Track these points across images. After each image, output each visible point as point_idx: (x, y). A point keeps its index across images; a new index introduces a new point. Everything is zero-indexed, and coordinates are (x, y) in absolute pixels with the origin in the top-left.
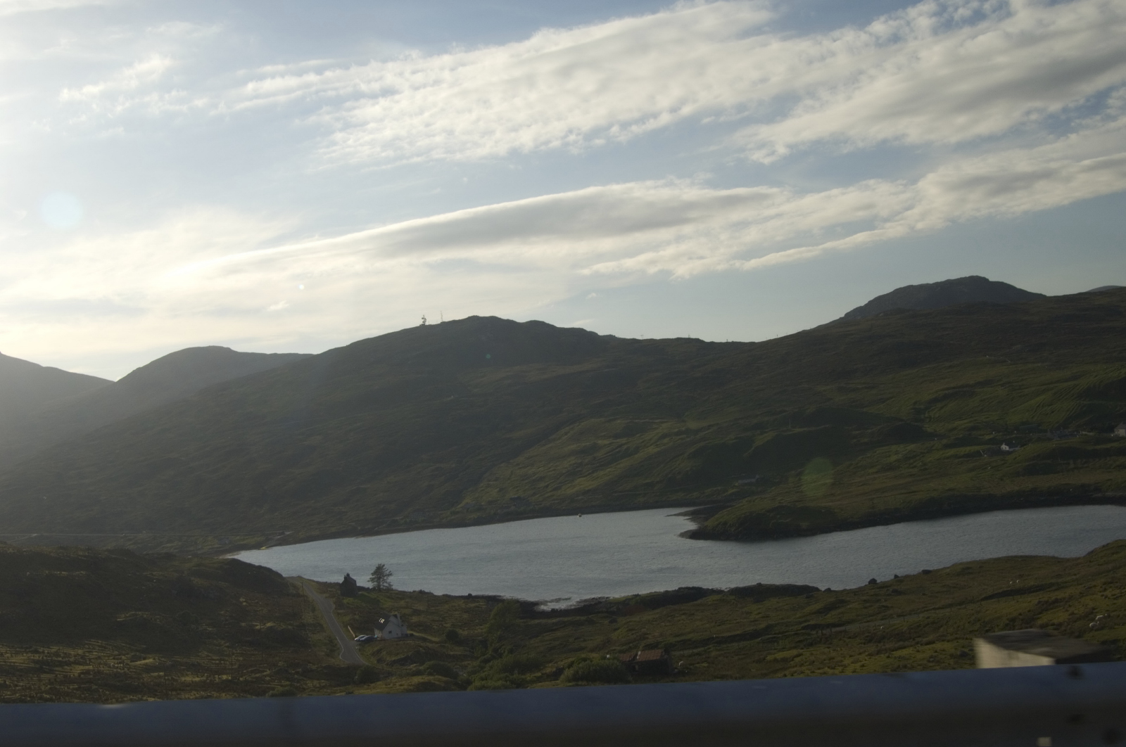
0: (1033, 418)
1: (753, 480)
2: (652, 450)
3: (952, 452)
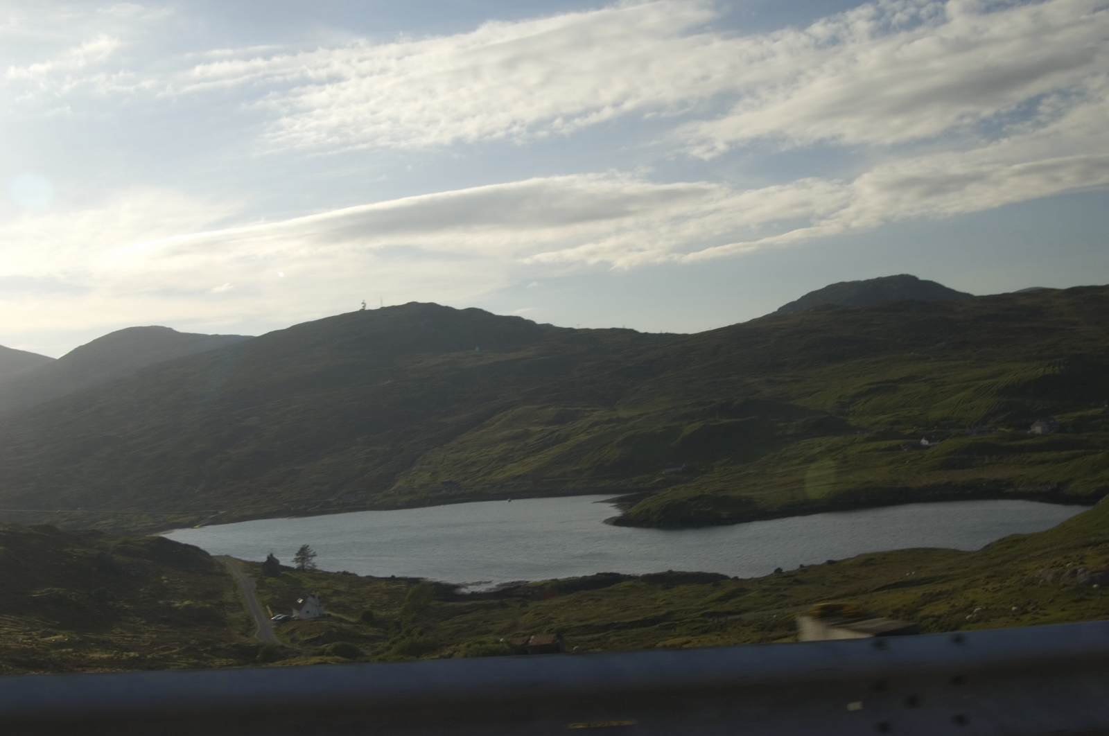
0: (953, 413)
1: (680, 469)
2: (583, 437)
3: (873, 445)
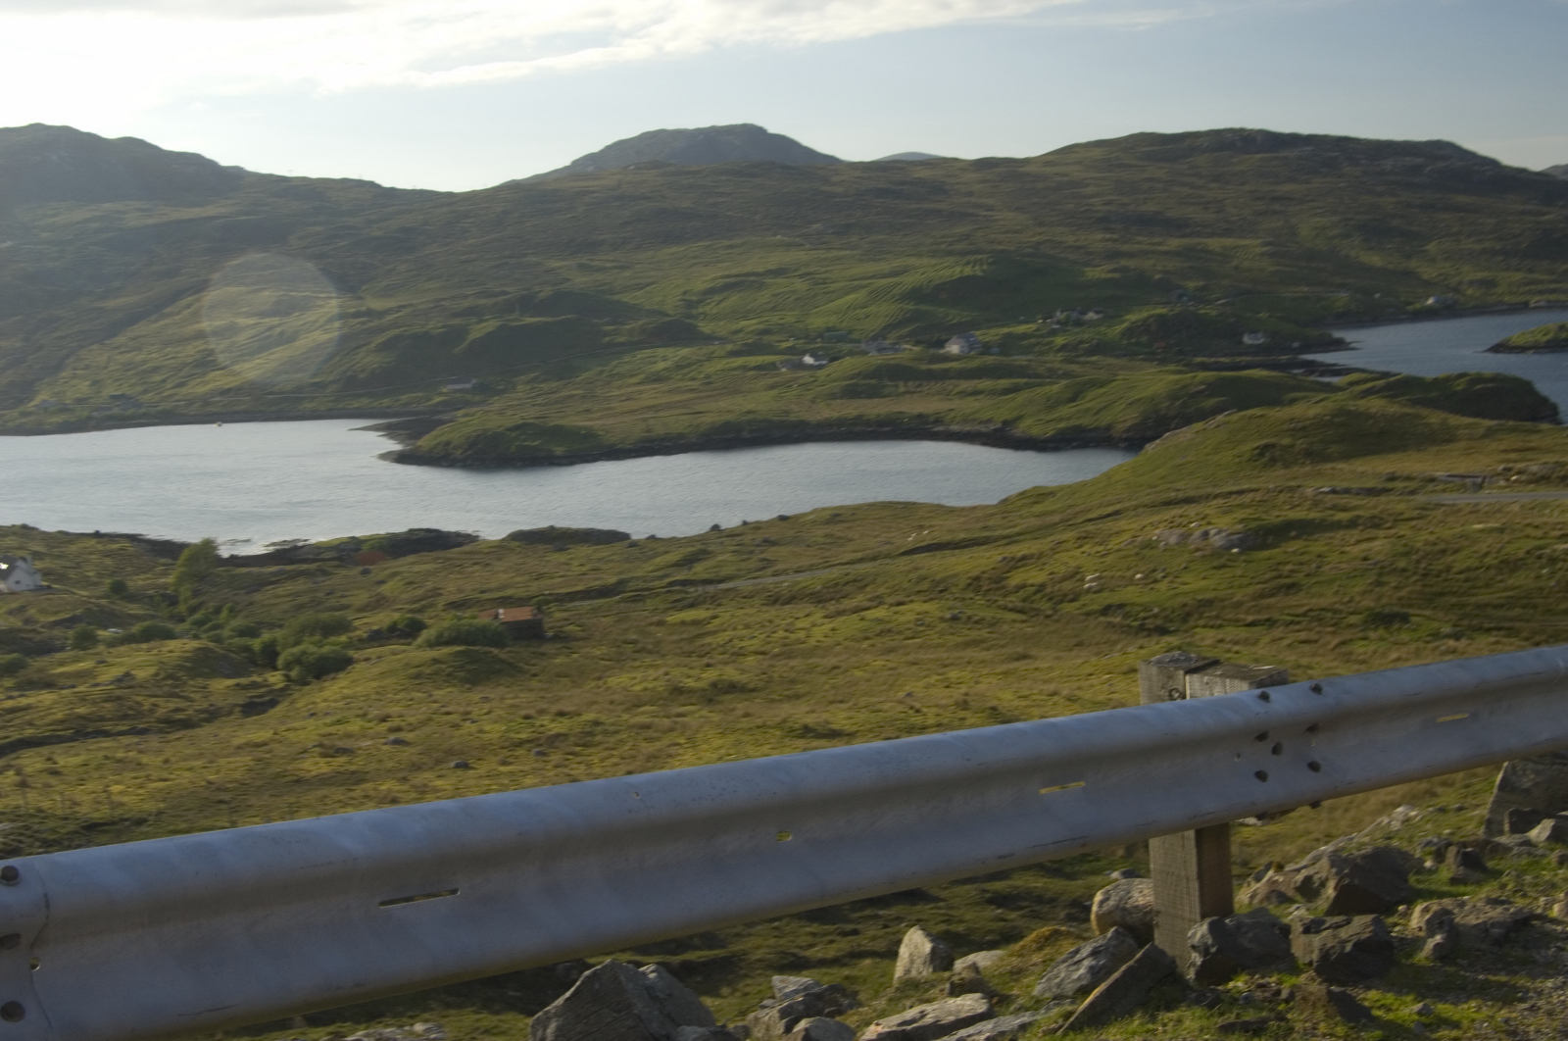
0: (841, 322)
1: (468, 386)
3: (739, 361)
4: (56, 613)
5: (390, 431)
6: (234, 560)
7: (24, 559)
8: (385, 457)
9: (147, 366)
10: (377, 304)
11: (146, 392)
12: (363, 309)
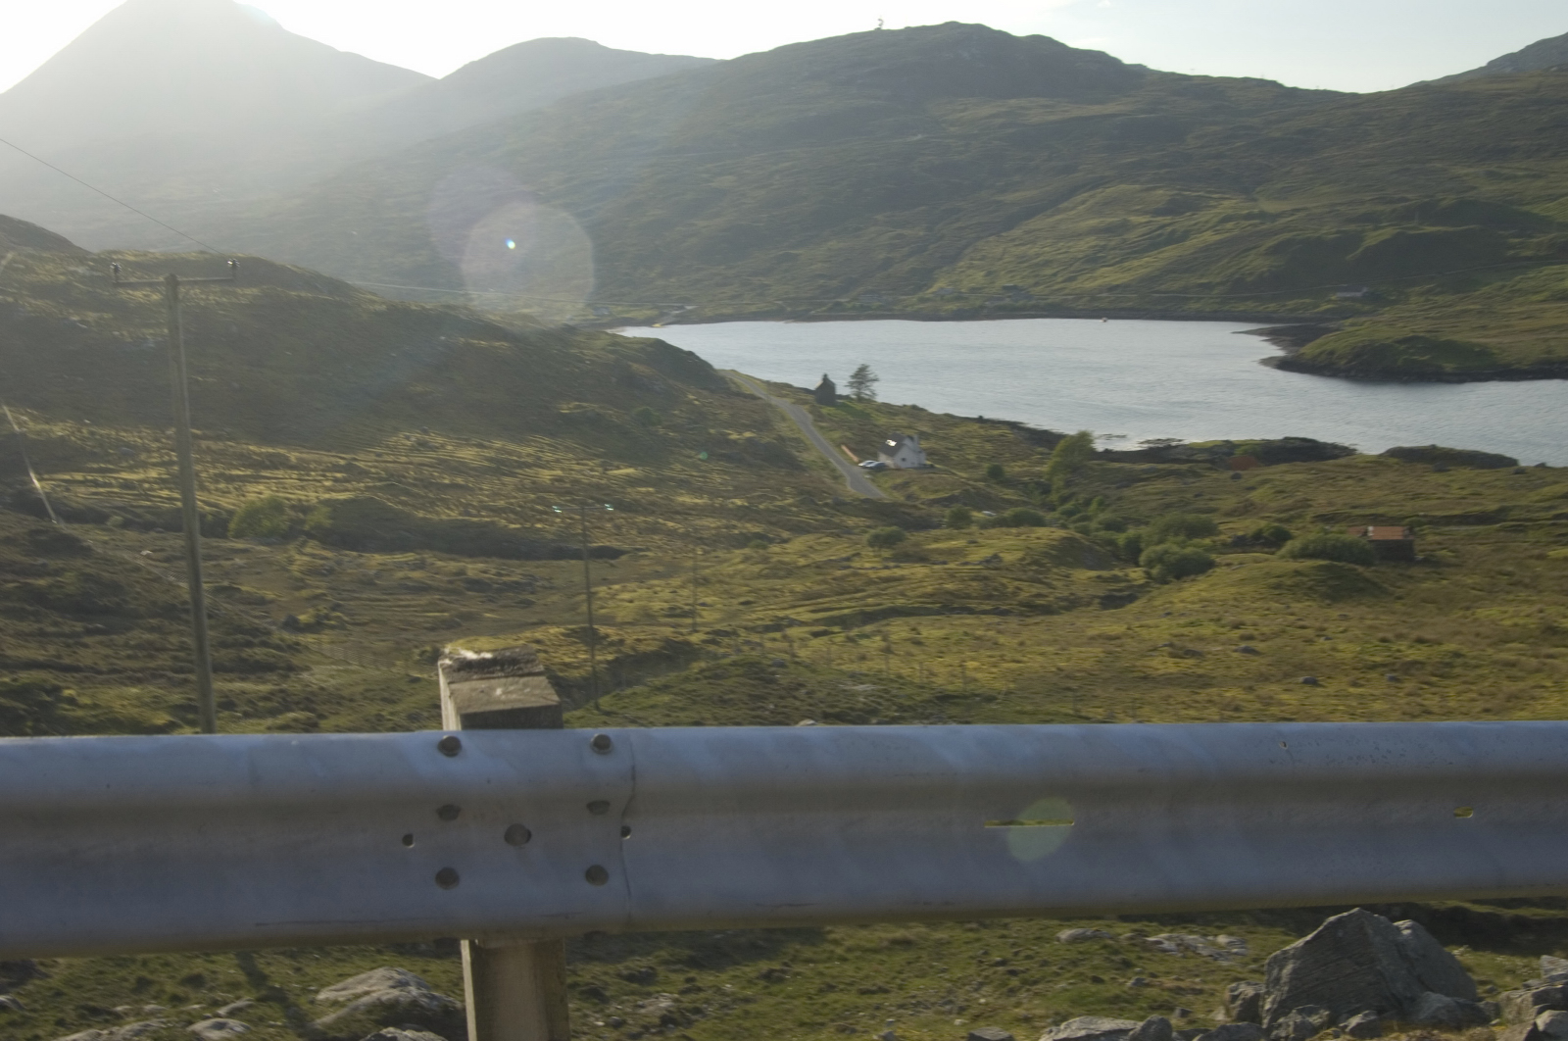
1: (1358, 294)
2: (1209, 237)
4: (937, 491)
5: (1274, 336)
6: (1109, 455)
7: (911, 438)
8: (1266, 362)
9: (1039, 259)
10: (1270, 207)
11: (1036, 284)
12: (1256, 211)
